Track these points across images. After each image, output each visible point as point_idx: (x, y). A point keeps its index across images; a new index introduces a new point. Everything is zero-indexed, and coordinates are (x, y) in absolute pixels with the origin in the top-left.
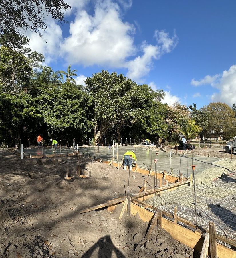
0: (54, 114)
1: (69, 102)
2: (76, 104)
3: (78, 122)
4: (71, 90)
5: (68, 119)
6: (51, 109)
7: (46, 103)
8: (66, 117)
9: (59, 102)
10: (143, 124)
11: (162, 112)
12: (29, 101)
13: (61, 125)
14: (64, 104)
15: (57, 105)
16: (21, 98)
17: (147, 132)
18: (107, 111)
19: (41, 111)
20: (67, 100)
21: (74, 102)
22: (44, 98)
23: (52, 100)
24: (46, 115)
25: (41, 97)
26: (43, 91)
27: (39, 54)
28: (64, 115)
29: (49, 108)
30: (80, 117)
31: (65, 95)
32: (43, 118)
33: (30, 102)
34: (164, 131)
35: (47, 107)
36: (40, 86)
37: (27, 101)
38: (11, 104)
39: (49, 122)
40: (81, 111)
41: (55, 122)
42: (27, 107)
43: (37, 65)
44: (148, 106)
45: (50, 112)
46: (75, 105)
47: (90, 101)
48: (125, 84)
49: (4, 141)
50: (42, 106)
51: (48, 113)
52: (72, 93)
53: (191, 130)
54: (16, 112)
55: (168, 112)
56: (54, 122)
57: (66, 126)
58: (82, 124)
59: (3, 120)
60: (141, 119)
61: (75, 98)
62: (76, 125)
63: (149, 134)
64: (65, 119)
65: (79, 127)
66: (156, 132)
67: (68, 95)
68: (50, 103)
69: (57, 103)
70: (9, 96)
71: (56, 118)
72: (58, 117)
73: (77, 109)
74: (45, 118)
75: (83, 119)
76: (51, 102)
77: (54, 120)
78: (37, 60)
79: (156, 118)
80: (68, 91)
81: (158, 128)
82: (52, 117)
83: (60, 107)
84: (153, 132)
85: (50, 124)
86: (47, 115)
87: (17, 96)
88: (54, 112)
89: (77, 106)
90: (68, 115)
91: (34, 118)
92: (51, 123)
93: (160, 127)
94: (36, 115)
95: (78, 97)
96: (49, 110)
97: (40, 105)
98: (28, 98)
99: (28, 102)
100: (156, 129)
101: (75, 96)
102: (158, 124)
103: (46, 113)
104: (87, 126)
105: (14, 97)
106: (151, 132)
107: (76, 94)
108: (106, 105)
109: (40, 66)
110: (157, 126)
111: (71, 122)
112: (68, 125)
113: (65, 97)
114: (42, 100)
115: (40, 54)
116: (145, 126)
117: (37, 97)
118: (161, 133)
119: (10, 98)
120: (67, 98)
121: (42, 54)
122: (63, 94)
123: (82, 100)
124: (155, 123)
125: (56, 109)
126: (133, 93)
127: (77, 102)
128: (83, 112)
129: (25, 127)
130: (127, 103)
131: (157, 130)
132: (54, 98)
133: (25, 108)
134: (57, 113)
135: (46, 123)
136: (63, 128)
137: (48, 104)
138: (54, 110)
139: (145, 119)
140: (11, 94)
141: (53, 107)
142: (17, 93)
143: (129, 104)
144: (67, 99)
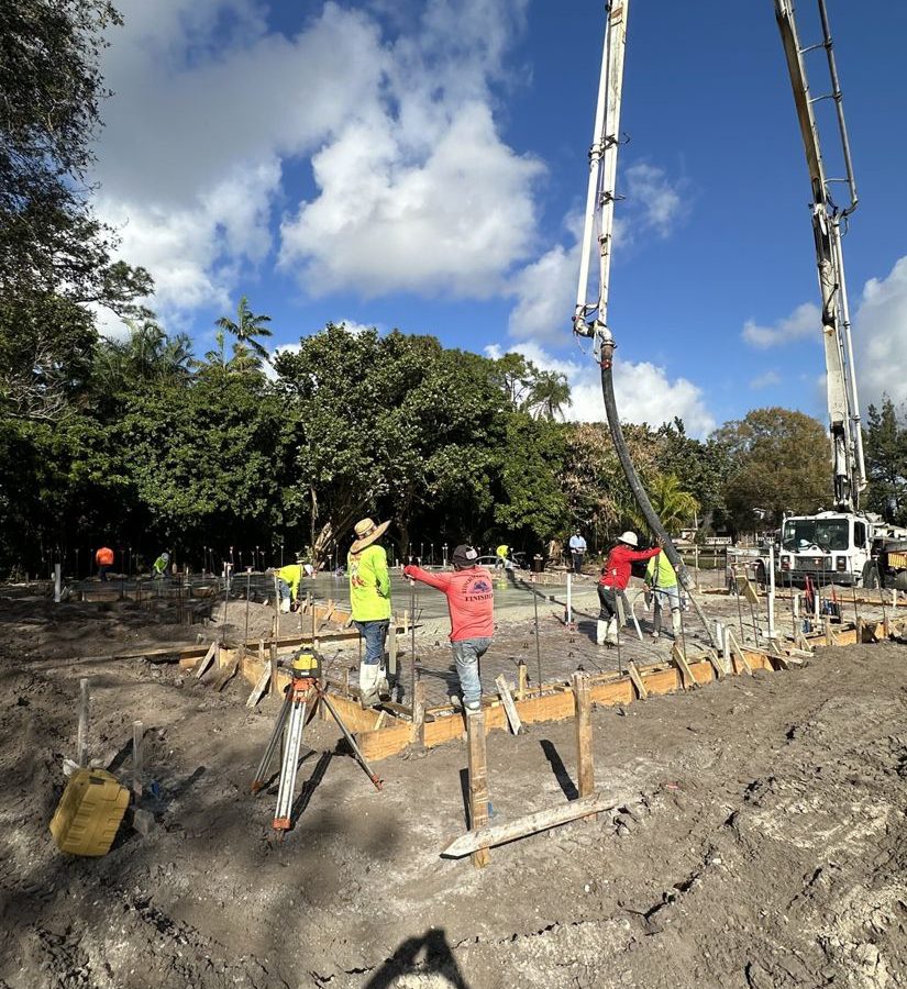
0: (169, 473)
1: (214, 435)
2: (238, 439)
3: (245, 496)
4: (222, 397)
5: (211, 489)
6: (160, 458)
7: (143, 439)
8: (206, 481)
9: (182, 435)
10: (479, 493)
11: (550, 453)
12: (88, 438)
13: (190, 505)
14: (199, 441)
15: (177, 446)
16: (65, 431)
17: (497, 521)
18: (336, 458)
19: (129, 465)
20: (209, 428)
21: (233, 432)
22: (135, 427)
23: (159, 430)
24: (144, 478)
25: (128, 424)
26: (132, 406)
27: (134, 268)
28: (199, 477)
29: (154, 456)
30: (251, 479)
31: (202, 413)
32: (133, 487)
33: (91, 441)
34: (551, 517)
35: (146, 454)
36: (125, 389)
37: (81, 439)
38: (33, 451)
39: (152, 501)
40: (256, 460)
41: (171, 497)
42: (84, 457)
43: (129, 307)
44: (491, 434)
45: (157, 467)
46: (236, 444)
47: (289, 428)
48: (400, 369)
49: (16, 562)
50: (133, 450)
51: (152, 472)
52: (225, 407)
53: (662, 508)
54: (49, 472)
55: (574, 451)
56: (169, 498)
57: (205, 510)
58: (261, 503)
59: (12, 495)
60: (471, 477)
61: (235, 422)
62: (238, 507)
63: (504, 525)
64: (202, 488)
65: (251, 513)
66: (526, 520)
67: (212, 412)
68: (157, 442)
69: (176, 439)
70: (28, 427)
71: (176, 486)
72: (183, 482)
73: (245, 456)
74: (142, 487)
75: (267, 487)
76: (159, 437)
77: (169, 491)
78: (127, 289)
79: (526, 473)
80: (212, 401)
81: (533, 505)
82: (163, 482)
83: (188, 451)
84: (516, 521)
85: (157, 506)
86: (149, 477)
87: (54, 425)
88: (170, 466)
89: (241, 445)
90: (213, 476)
91: (104, 488)
92: (158, 501)
93: (539, 501)
94: (109, 478)
95: (244, 417)
96: (153, 463)
97: (126, 446)
98: (85, 430)
99: (85, 440)
100: (525, 509)
101: (234, 416)
102: (533, 493)
103: (146, 469)
104: (280, 506)
105: (42, 428)
106: (511, 520)
107: (235, 409)
108: (334, 439)
109: (138, 309)
110: (529, 499)
111: (222, 496)
112: (210, 507)
113: (203, 419)
114: (131, 433)
115: (139, 269)
116: (486, 500)
117: (114, 424)
118: (544, 523)
119: (31, 432)
120: (210, 422)
121: (144, 270)
122: (197, 412)
123: (255, 427)
124: (522, 491)
125: (173, 457)
126: (426, 398)
127: (243, 433)
128: (262, 465)
129: (84, 517)
130: (407, 430)
131: (529, 512)
132: (168, 424)
133: (77, 459)
134: (177, 471)
135: (145, 504)
136: (196, 515)
137: (151, 444)
138: (170, 460)
139: (486, 478)
140: (36, 420)
141: (166, 451)
142: (55, 416)
143: (412, 433)
144: (212, 425)
